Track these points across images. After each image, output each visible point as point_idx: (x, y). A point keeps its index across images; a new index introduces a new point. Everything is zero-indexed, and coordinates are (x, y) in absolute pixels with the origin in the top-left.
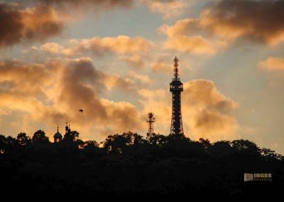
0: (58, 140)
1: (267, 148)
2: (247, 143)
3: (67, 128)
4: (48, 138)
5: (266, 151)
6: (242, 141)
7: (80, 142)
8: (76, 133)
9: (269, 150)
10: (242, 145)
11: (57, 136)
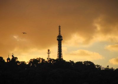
0: (9, 61)
1: (98, 65)
2: (90, 62)
3: (12, 56)
4: (4, 60)
5: (98, 66)
6: (88, 61)
7: (18, 62)
8: (16, 58)
9: (99, 66)
10: (88, 63)
11: (8, 59)
